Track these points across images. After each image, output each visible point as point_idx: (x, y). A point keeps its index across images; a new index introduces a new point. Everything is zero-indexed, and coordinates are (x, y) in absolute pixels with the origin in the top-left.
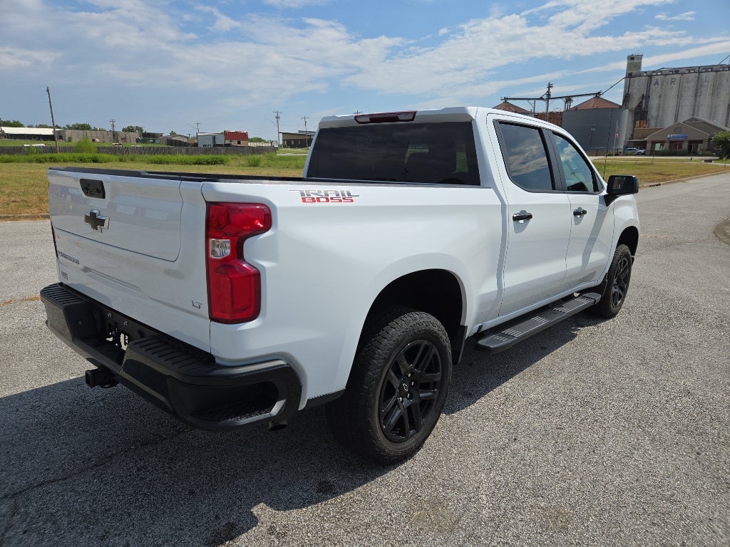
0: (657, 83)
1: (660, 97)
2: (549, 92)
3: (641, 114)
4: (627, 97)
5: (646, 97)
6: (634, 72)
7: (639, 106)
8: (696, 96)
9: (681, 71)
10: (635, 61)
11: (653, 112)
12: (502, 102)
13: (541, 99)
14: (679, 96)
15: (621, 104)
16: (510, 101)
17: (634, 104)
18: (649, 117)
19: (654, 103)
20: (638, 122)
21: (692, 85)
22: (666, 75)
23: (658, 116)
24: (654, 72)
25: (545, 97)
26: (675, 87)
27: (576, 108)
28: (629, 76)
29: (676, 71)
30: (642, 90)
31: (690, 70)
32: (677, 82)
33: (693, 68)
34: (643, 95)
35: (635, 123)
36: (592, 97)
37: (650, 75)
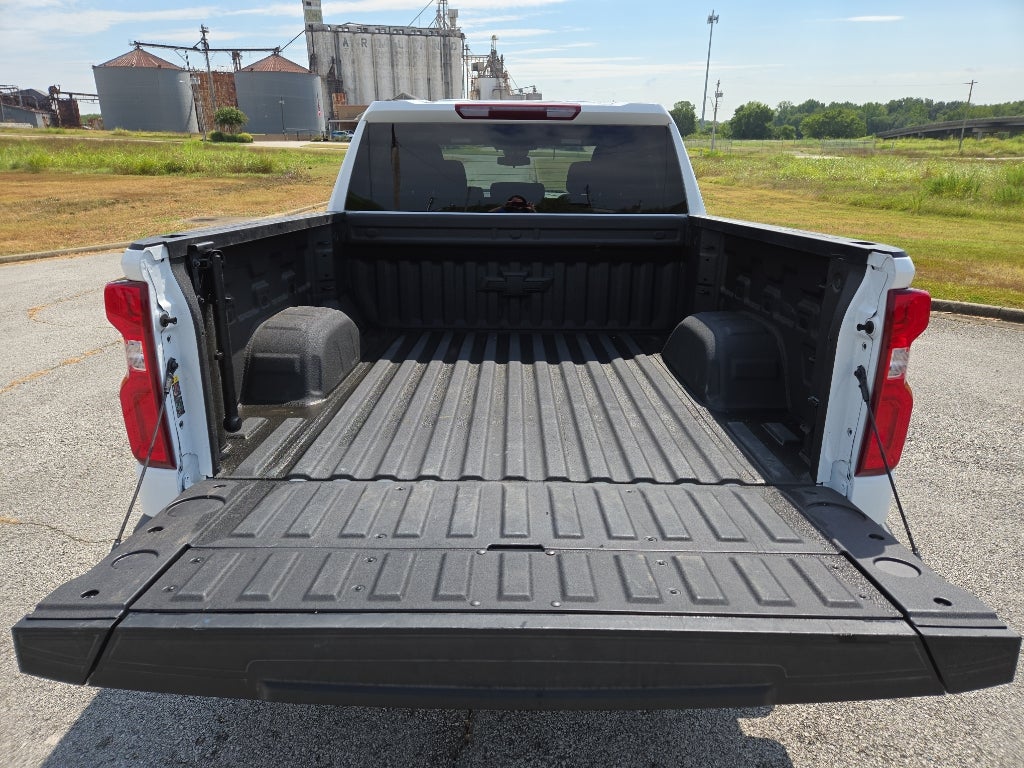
0: (345, 43)
1: (353, 62)
2: (204, 39)
3: (335, 84)
4: (313, 59)
5: (336, 61)
6: (315, 24)
7: (331, 72)
8: (393, 66)
9: (371, 29)
10: (313, 8)
11: (349, 84)
12: (132, 48)
13: (195, 49)
14: (375, 64)
15: (308, 68)
16: (145, 49)
17: (324, 69)
18: (345, 89)
19: (348, 70)
20: (334, 95)
21: (386, 49)
22: (354, 33)
23: (355, 89)
24: (339, 26)
25: (200, 46)
26: (368, 50)
27: (251, 69)
28: (310, 29)
29: (365, 29)
30: (330, 51)
31: (381, 29)
32: (369, 44)
33: (384, 28)
34: (333, 60)
35: (330, 96)
36: (270, 53)
37: (336, 31)
